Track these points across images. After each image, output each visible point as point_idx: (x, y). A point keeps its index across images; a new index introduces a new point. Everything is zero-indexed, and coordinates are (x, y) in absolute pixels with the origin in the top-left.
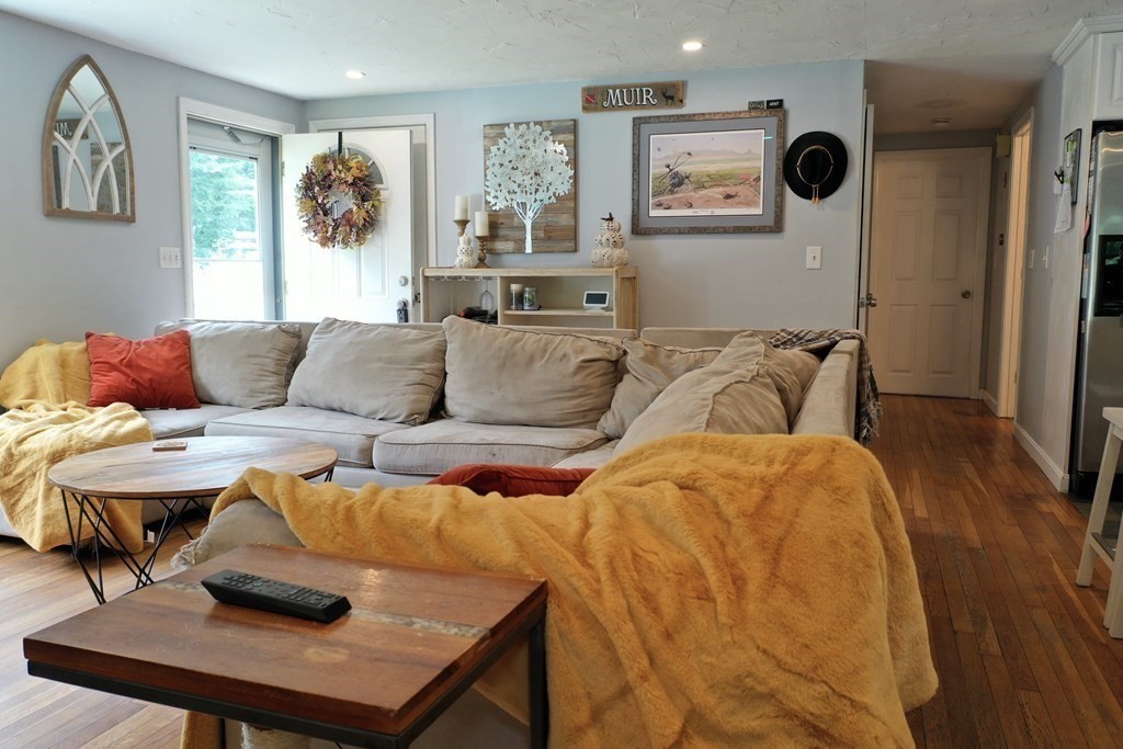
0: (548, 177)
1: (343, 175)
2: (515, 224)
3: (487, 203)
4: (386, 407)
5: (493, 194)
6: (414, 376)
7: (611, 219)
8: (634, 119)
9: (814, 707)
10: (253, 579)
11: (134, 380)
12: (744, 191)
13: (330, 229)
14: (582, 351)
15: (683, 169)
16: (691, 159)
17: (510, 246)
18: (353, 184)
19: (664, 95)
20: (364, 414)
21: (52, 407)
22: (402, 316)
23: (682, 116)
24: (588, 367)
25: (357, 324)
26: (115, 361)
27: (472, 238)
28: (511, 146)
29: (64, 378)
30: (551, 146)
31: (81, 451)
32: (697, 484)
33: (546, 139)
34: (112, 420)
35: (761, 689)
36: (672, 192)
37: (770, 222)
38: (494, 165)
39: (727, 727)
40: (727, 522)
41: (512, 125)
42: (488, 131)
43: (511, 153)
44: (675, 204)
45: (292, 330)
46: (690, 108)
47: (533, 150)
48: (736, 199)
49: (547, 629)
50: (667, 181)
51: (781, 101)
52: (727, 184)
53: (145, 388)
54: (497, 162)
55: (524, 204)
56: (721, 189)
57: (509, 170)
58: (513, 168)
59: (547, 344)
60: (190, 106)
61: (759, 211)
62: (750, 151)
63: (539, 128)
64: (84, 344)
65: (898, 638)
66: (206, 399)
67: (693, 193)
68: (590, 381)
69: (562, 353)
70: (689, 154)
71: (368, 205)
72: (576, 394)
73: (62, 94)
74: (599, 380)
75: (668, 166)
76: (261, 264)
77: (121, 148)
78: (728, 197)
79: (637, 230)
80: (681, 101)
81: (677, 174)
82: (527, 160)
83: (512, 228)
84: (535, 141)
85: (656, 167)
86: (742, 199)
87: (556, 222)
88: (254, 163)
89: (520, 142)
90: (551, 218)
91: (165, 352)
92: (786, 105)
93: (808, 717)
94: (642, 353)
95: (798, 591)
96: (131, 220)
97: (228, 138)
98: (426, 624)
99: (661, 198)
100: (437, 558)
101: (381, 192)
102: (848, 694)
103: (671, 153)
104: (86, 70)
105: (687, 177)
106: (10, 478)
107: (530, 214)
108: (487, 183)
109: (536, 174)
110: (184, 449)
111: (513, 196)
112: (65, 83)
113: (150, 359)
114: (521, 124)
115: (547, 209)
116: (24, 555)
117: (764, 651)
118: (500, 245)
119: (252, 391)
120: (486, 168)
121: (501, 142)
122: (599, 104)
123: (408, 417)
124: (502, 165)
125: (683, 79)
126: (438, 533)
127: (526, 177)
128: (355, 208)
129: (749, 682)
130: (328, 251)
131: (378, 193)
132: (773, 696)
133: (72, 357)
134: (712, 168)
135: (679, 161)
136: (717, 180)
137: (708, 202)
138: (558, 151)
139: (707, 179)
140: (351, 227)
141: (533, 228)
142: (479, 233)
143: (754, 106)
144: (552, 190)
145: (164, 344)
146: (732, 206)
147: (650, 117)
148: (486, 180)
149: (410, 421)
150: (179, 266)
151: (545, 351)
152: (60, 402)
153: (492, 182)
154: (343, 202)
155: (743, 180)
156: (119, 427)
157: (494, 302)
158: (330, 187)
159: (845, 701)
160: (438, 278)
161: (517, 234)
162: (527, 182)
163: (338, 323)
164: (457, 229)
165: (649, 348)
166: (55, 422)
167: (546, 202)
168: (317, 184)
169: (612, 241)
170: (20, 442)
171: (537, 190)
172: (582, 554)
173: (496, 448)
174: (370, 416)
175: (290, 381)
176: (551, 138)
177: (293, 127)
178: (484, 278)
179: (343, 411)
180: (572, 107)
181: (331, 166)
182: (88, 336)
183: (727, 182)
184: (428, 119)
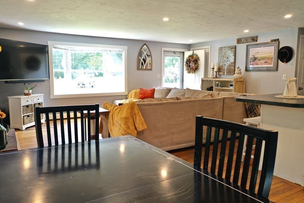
0: (230, 58)
1: (192, 59)
3: (218, 64)
7: (239, 68)
8: (247, 45)
12: (269, 61)
13: (190, 70)
15: (256, 56)
16: (258, 54)
19: (253, 39)
23: (256, 44)
26: (143, 93)
29: (135, 95)
30: (230, 52)
36: (254, 61)
37: (275, 68)
41: (224, 48)
42: (219, 49)
43: (223, 53)
44: (255, 64)
45: (169, 89)
46: (258, 42)
47: (227, 53)
48: (267, 63)
50: (253, 59)
51: (278, 39)
52: (266, 59)
54: (221, 56)
55: (225, 64)
56: (264, 61)
57: (223, 57)
61: (272, 66)
62: (271, 51)
63: (228, 48)
64: (140, 90)
67: (258, 62)
71: (196, 65)
73: (140, 50)
75: (253, 56)
77: (150, 58)
78: (266, 62)
79: (247, 70)
80: (256, 40)
81: (255, 57)
82: (226, 55)
83: (223, 70)
84: (227, 51)
85: (251, 56)
86: (269, 63)
87: (231, 68)
88: (179, 57)
89: (225, 51)
92: (280, 40)
96: (151, 70)
97: (173, 53)
99: (252, 63)
101: (199, 62)
103: (254, 53)
107: (226, 66)
108: (219, 60)
109: (228, 58)
111: (223, 63)
112: (142, 47)
115: (229, 65)
118: (221, 73)
120: (219, 57)
121: (221, 51)
122: (240, 42)
125: (257, 35)
128: (194, 66)
130: (189, 74)
133: (137, 92)
134: (262, 56)
135: (256, 54)
136: (263, 58)
137: (261, 64)
138: (232, 53)
139: (261, 58)
140: (193, 70)
141: (226, 70)
142: (216, 71)
143: (272, 41)
144: (230, 61)
145: (150, 91)
146: (266, 65)
147: (250, 45)
150: (160, 77)
154: (192, 65)
155: (269, 58)
158: (190, 62)
162: (226, 60)
163: (176, 88)
167: (229, 64)
168: (188, 61)
171: (228, 61)
176: (230, 50)
177: (187, 50)
180: (235, 43)
181: (190, 58)
182: (140, 89)
183: (265, 59)
184: (209, 47)
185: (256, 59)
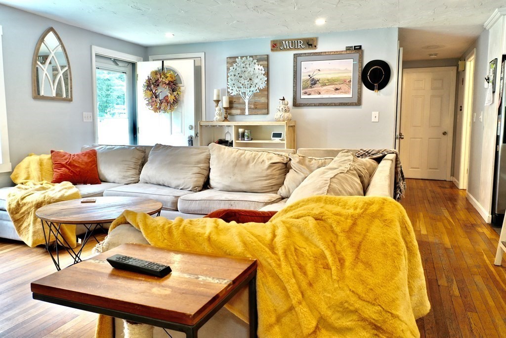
0: (256, 81)
1: (164, 80)
2: (241, 102)
3: (228, 92)
4: (183, 184)
5: (231, 88)
6: (196, 170)
7: (284, 99)
8: (294, 55)
9: (374, 316)
10: (129, 258)
11: (72, 171)
12: (344, 87)
13: (158, 104)
14: (271, 159)
15: (316, 77)
16: (320, 73)
17: (238, 112)
18: (169, 84)
19: (308, 43)
20: (174, 187)
21: (36, 183)
22: (190, 143)
23: (316, 53)
24: (274, 166)
25: (170, 146)
26: (64, 163)
27: (221, 108)
28: (239, 67)
29: (41, 170)
30: (257, 67)
31: (49, 203)
32: (323, 218)
33: (255, 63)
34: (63, 189)
35: (351, 308)
37: (355, 100)
38: (231, 75)
39: (336, 325)
40: (336, 234)
41: (239, 57)
42: (229, 60)
43: (239, 70)
44: (313, 93)
45: (141, 149)
46: (319, 50)
47: (249, 69)
48: (340, 91)
49: (257, 281)
50: (309, 82)
51: (360, 46)
53: (77, 175)
54: (233, 74)
55: (245, 93)
56: (333, 86)
57: (238, 77)
58: (240, 77)
59: (255, 156)
60: (97, 50)
61: (350, 96)
62: (347, 69)
63: (251, 59)
64: (50, 156)
65: (413, 287)
66: (103, 180)
67: (321, 88)
68: (274, 172)
69: (262, 160)
70: (319, 70)
71: (175, 93)
72: (268, 178)
73: (40, 45)
74: (278, 172)
75: (309, 76)
76: (128, 120)
77: (66, 68)
78: (337, 89)
79: (296, 104)
80: (315, 46)
81: (313, 79)
82: (246, 73)
83: (240, 103)
84: (250, 65)
85: (304, 76)
86: (343, 91)
87: (259, 101)
88: (125, 74)
89: (243, 65)
90: (257, 99)
91: (86, 159)
92: (363, 48)
93: (372, 321)
94: (298, 160)
95: (368, 265)
96: (71, 100)
97: (113, 63)
98: (204, 278)
99: (306, 90)
100: (208, 250)
101: (181, 88)
102: (390, 311)
103: (311, 70)
104: (51, 34)
105: (318, 81)
106: (18, 215)
107: (247, 97)
108: (228, 84)
109: (250, 79)
110: (95, 202)
111: (240, 89)
112: (42, 39)
113: (79, 162)
114: (243, 57)
115: (255, 95)
116: (24, 249)
117: (353, 292)
118: (234, 111)
119: (124, 176)
120: (228, 77)
121: (234, 65)
122: (278, 48)
123: (193, 188)
124: (235, 75)
125: (316, 36)
126: (209, 239)
127: (246, 81)
128: (169, 95)
129: (346, 305)
130: (157, 114)
131: (180, 88)
132: (356, 311)
133: (45, 162)
134: (330, 77)
135: (315, 73)
136: (331, 82)
137: (328, 92)
138: (260, 69)
139: (328, 81)
140: (168, 103)
141: (249, 104)
142: (224, 106)
143: (348, 49)
144: (257, 86)
145: (85, 155)
146: (338, 94)
147: (301, 54)
148: (228, 82)
149: (194, 190)
150: (92, 121)
151: (254, 159)
152: (40, 181)
153: (231, 83)
154: (164, 92)
155: (343, 82)
156: (66, 192)
157: (231, 137)
158: (158, 85)
159: (389, 314)
160: (206, 126)
161: (242, 106)
162: (246, 83)
163: (162, 147)
164: (215, 104)
165: (301, 157)
166: (38, 190)
167: (255, 92)
168: (153, 84)
169: (284, 109)
170: (23, 199)
171: (250, 87)
172: (272, 248)
173: (232, 202)
174: (176, 187)
175: (140, 172)
176: (257, 63)
177: (142, 59)
178: (227, 126)
179: (164, 185)
180: (266, 49)
181: (159, 76)
182: (52, 152)
183: (336, 83)
184: (202, 55)
185: (315, 84)
